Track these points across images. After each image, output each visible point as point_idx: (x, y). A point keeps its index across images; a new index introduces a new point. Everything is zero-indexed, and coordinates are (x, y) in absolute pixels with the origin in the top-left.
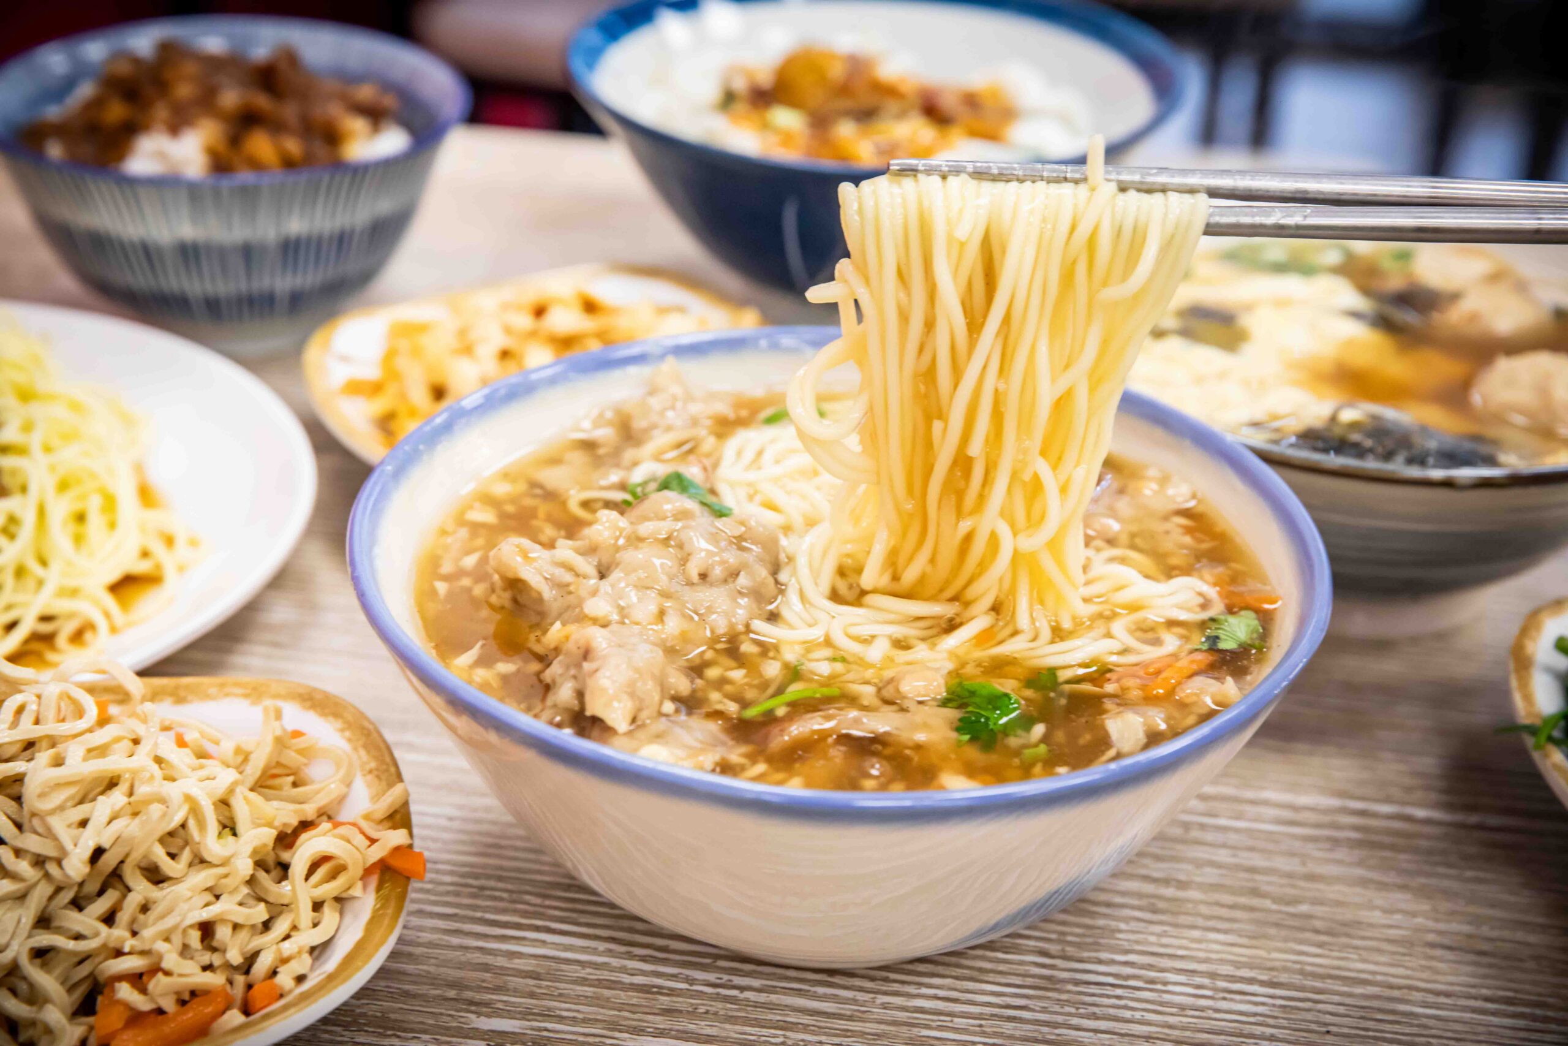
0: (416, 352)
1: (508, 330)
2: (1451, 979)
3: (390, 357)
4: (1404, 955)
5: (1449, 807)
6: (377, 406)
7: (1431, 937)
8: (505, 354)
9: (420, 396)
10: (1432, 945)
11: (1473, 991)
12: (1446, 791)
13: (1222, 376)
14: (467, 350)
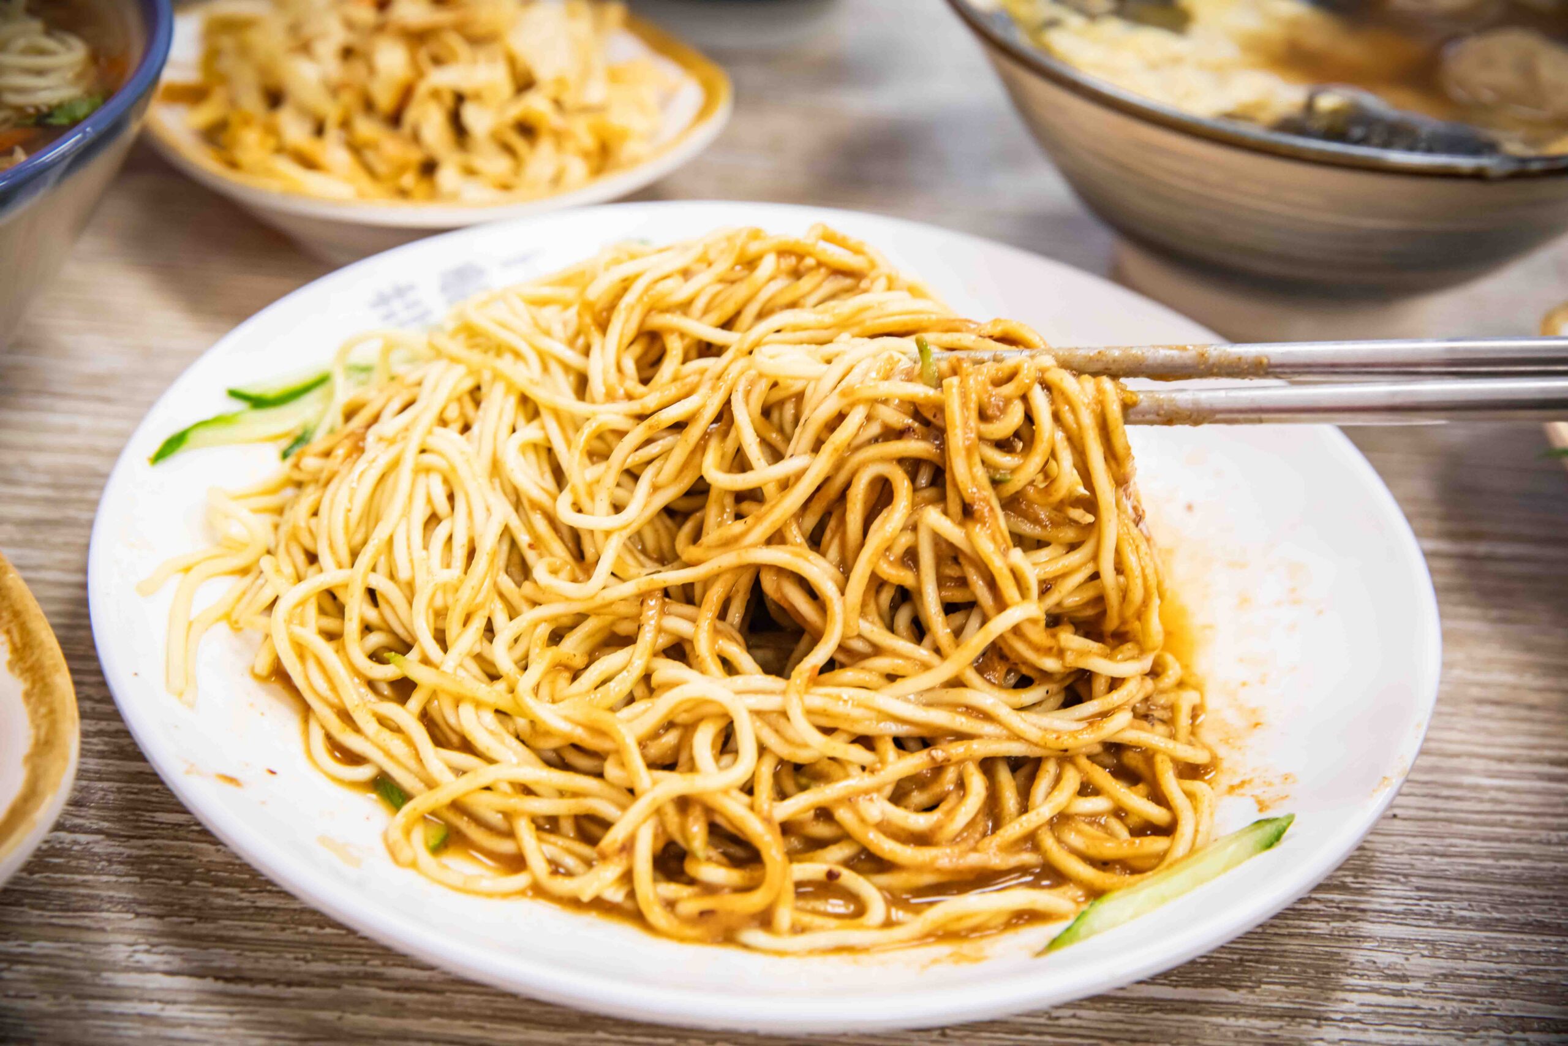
0: (244, 51)
1: (350, 25)
2: (1509, 740)
3: (211, 57)
4: (1452, 715)
5: (1452, 536)
6: (205, 114)
7: (1475, 692)
8: (347, 53)
9: (252, 102)
10: (1480, 701)
11: (1536, 753)
12: (1447, 517)
13: (1177, 61)
14: (305, 48)
